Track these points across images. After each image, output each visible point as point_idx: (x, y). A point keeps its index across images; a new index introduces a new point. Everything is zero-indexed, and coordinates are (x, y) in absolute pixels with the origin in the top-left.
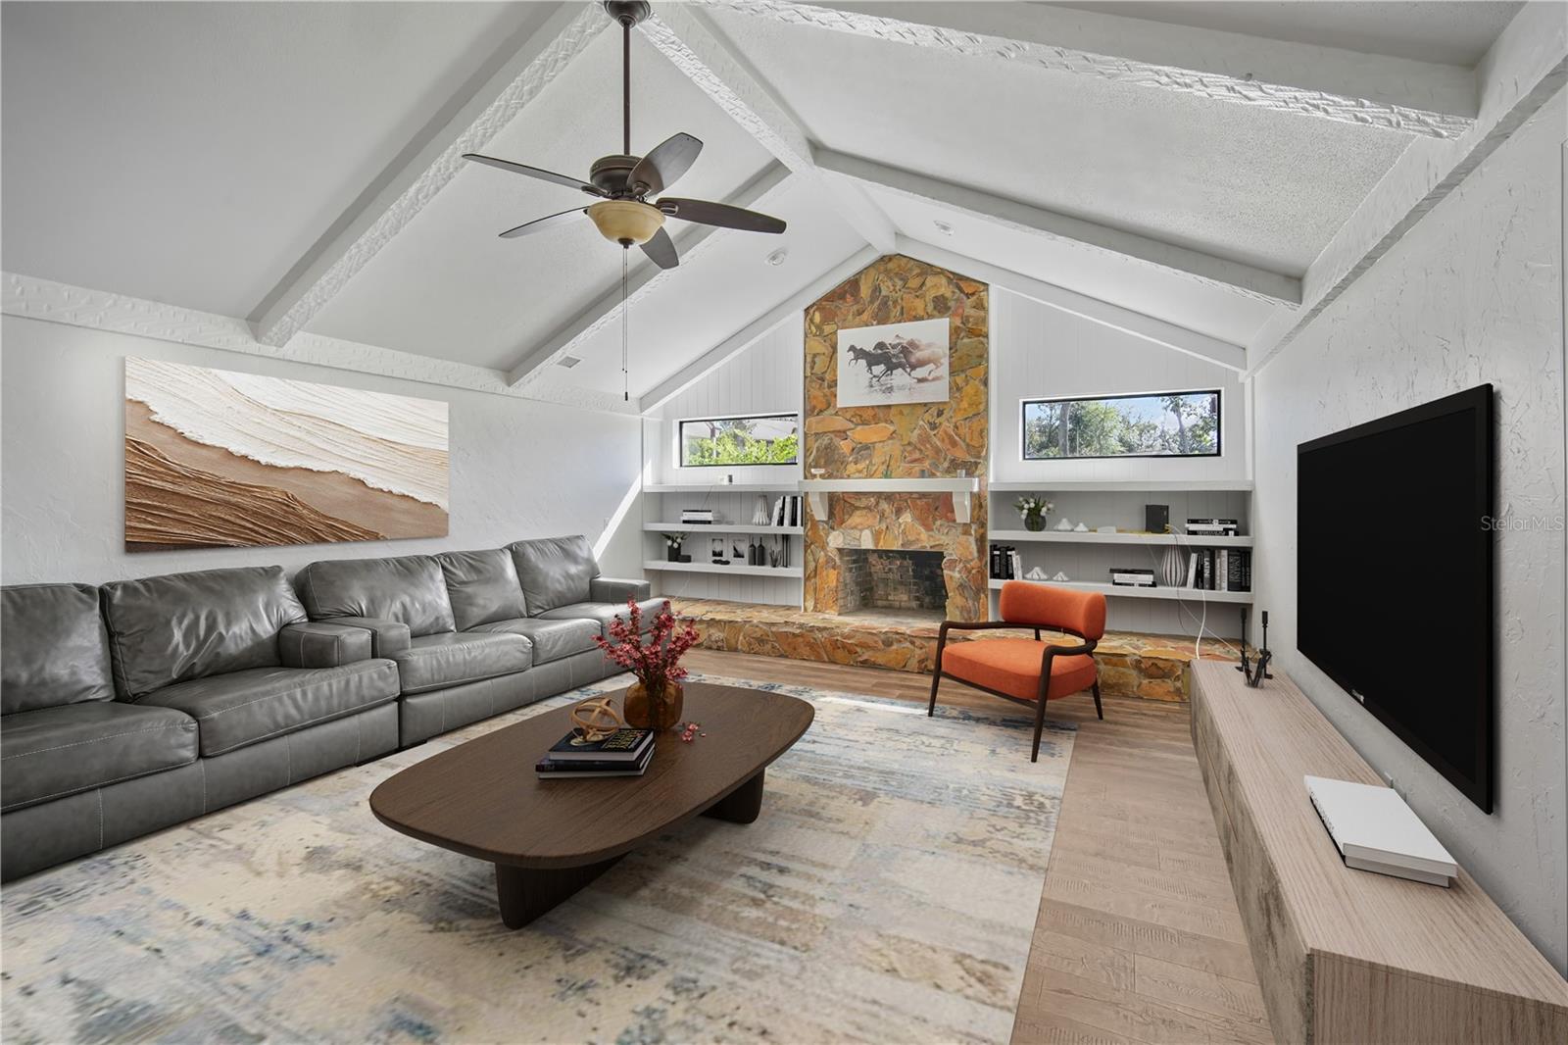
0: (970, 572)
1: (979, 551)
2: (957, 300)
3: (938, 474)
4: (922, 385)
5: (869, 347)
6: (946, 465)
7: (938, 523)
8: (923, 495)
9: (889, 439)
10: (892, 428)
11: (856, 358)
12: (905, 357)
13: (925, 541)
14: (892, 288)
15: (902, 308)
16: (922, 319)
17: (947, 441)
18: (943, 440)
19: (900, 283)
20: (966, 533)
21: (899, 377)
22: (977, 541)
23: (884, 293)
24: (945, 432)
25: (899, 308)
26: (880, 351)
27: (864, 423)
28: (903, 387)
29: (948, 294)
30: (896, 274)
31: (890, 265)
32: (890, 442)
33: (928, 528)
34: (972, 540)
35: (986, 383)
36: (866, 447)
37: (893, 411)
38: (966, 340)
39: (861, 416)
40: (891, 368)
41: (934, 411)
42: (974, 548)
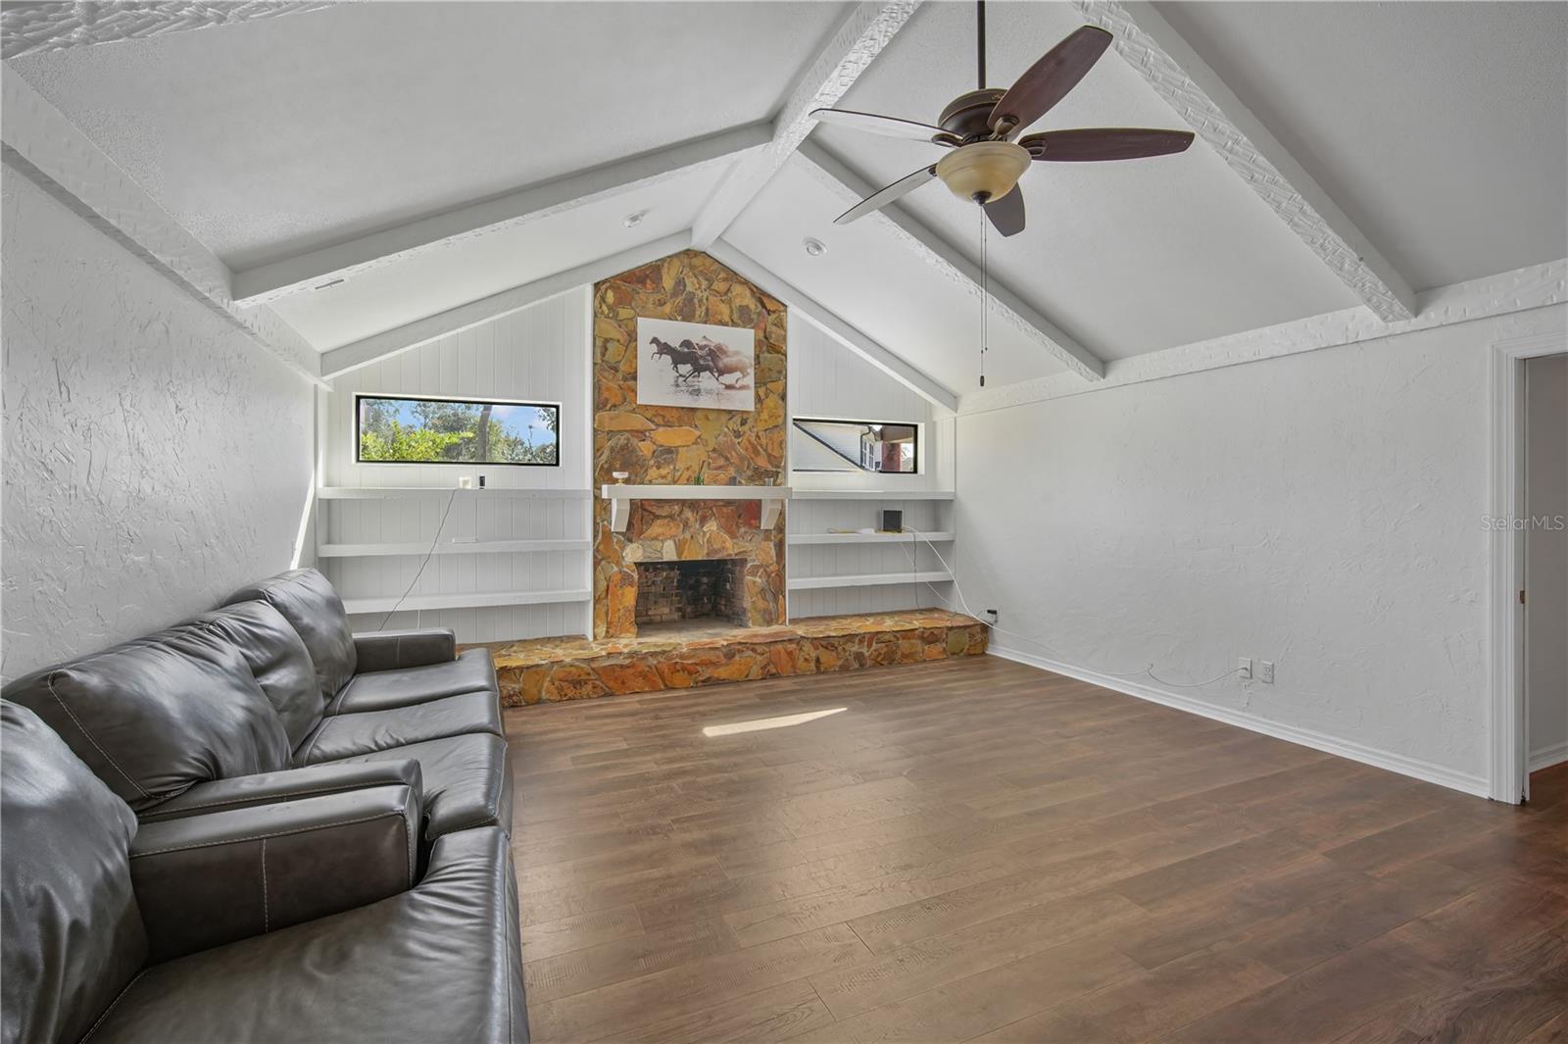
0: (769, 576)
1: (777, 556)
2: (759, 314)
3: (743, 482)
4: (729, 392)
5: (675, 344)
6: (749, 473)
7: (742, 530)
8: (728, 503)
9: (693, 444)
10: (697, 433)
11: (661, 353)
12: (713, 360)
13: (729, 548)
14: (697, 286)
15: (707, 309)
16: (726, 325)
17: (750, 450)
18: (747, 449)
19: (705, 283)
20: (767, 539)
21: (706, 380)
22: (775, 546)
23: (689, 288)
24: (749, 441)
25: (704, 308)
26: (686, 350)
27: (668, 424)
28: (710, 393)
29: (752, 307)
30: (701, 271)
31: (696, 261)
32: (695, 446)
33: (733, 536)
34: (772, 545)
35: (784, 397)
36: (669, 451)
37: (699, 414)
38: (766, 355)
39: (664, 417)
40: (698, 369)
41: (738, 419)
42: (773, 553)
